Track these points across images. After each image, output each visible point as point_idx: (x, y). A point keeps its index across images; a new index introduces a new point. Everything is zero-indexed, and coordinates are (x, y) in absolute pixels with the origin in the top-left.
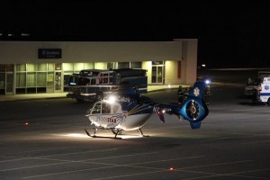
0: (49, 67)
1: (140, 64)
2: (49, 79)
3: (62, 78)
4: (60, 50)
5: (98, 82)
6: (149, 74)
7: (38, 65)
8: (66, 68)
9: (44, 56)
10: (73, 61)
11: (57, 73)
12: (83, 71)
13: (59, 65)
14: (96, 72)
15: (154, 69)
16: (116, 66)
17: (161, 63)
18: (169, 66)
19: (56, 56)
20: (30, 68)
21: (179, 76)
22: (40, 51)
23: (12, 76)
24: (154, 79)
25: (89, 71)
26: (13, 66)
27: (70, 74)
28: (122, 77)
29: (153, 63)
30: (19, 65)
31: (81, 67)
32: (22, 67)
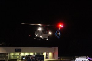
0: (18, 54)
1: (42, 53)
2: (18, 57)
3: (21, 57)
4: (21, 49)
5: (31, 58)
6: (45, 56)
7: (15, 53)
8: (22, 54)
9: (16, 51)
10: (24, 52)
11: (20, 56)
12: (27, 55)
13: (20, 53)
14: (30, 55)
15: (46, 55)
16: (36, 54)
17: (48, 53)
18: (50, 54)
19: (20, 51)
20: (12, 54)
21: (53, 57)
22: (15, 49)
23: (8, 56)
24: (46, 58)
25: (28, 55)
26: (8, 53)
27: (23, 56)
28: (38, 57)
29: (46, 53)
30: (9, 53)
31: (26, 54)
32: (10, 54)
